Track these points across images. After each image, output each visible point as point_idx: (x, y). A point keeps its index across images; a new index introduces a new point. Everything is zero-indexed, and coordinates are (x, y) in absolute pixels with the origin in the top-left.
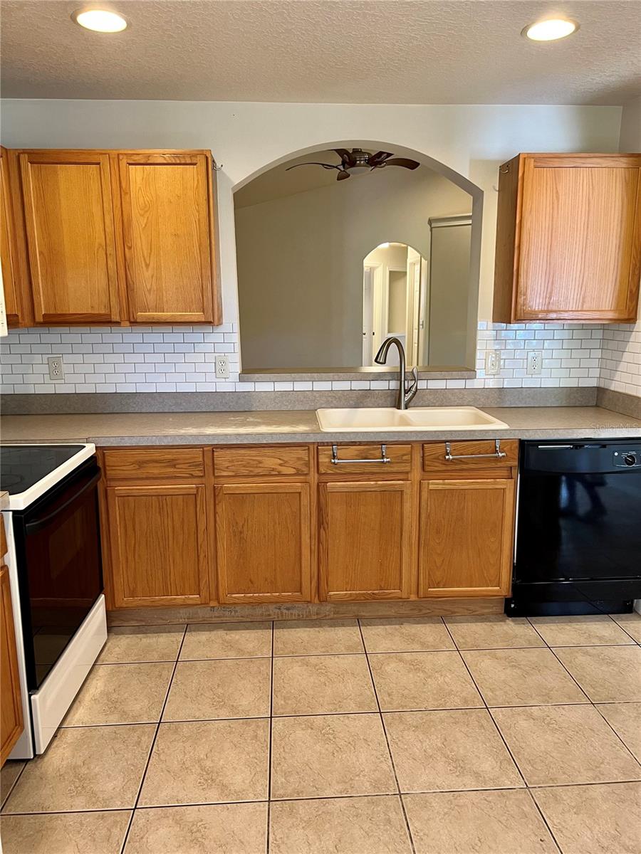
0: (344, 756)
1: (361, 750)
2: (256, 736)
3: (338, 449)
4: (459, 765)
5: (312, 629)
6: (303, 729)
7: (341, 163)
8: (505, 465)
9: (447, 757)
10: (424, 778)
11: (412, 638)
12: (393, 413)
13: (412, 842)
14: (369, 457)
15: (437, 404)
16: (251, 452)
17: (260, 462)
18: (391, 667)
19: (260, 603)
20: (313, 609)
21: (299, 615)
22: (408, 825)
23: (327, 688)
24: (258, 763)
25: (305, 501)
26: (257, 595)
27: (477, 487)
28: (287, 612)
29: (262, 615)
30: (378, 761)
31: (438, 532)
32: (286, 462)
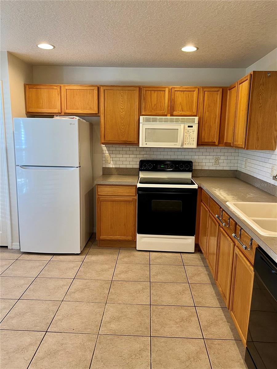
4: (116, 319)
9: (121, 317)
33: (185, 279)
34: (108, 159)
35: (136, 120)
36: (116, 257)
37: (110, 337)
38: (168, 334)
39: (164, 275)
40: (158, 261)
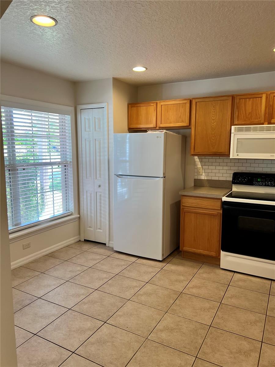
33: (264, 309)
34: (200, 171)
35: (228, 130)
36: (196, 270)
37: (157, 344)
38: (216, 361)
39: (240, 300)
40: (240, 283)
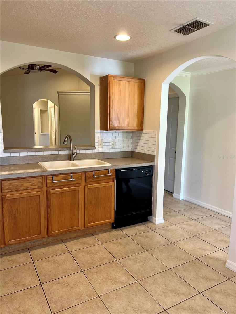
0: (75, 290)
1: (80, 286)
2: (38, 293)
3: (55, 177)
4: (115, 281)
5: (45, 248)
6: (55, 285)
7: (27, 68)
8: (111, 178)
9: (110, 279)
10: (105, 288)
11: (84, 243)
12: (69, 162)
13: (109, 311)
14: (67, 179)
15: (83, 159)
16: (19, 181)
17: (22, 185)
18: (80, 255)
19: (24, 242)
20: (45, 240)
21: (39, 244)
22: (105, 306)
23: (59, 268)
24: (42, 302)
25: (42, 198)
26: (22, 239)
27: (104, 186)
28: (34, 243)
29: (23, 247)
30: (87, 288)
31: (91, 203)
32: (33, 184)
